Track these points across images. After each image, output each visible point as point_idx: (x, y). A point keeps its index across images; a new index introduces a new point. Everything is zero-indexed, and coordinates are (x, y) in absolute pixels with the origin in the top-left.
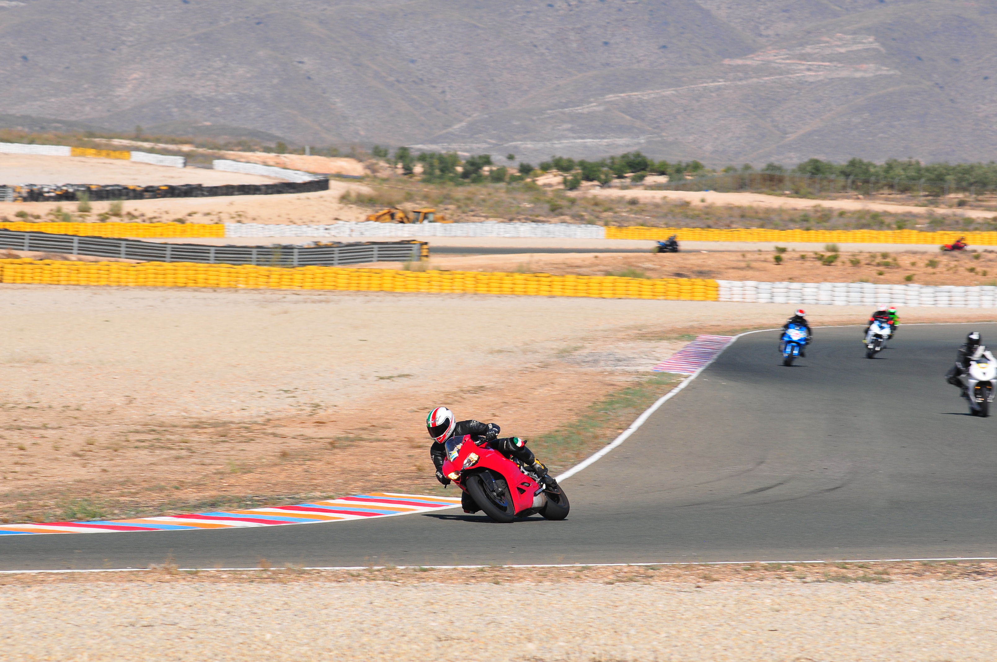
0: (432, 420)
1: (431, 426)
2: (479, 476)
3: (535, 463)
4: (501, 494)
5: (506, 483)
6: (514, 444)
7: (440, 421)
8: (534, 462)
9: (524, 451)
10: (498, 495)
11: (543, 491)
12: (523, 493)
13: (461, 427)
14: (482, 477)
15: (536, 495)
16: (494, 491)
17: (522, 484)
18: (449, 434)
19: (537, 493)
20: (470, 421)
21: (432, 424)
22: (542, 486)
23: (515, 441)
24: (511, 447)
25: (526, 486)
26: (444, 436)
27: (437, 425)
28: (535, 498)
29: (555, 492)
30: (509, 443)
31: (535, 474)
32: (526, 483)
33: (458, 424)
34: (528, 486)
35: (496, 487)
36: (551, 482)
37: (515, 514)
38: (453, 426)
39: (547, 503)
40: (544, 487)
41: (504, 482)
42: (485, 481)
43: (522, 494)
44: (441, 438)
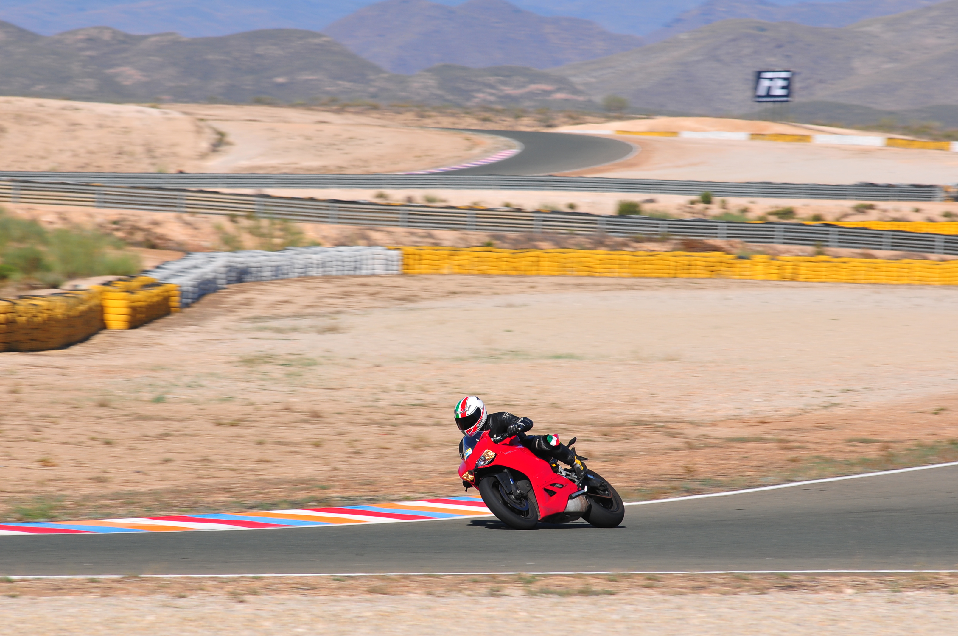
0: (461, 410)
1: (460, 417)
2: (495, 477)
3: (575, 463)
4: (522, 497)
5: (531, 484)
6: (548, 443)
7: (470, 412)
8: (574, 461)
9: (560, 450)
10: (516, 498)
11: (584, 494)
12: (553, 495)
13: (493, 420)
14: (498, 478)
15: (572, 498)
16: (512, 494)
17: (553, 485)
18: (481, 426)
19: (573, 495)
20: (501, 414)
21: (461, 414)
22: (583, 489)
23: (548, 438)
24: (544, 447)
25: (558, 487)
26: (475, 428)
27: (467, 416)
28: (570, 502)
29: (606, 495)
30: (542, 441)
31: (575, 475)
32: (557, 484)
33: (489, 417)
34: (562, 488)
35: (514, 489)
36: (599, 485)
37: (539, 519)
38: (484, 418)
39: (590, 507)
40: (586, 489)
41: (529, 483)
42: (501, 482)
43: (551, 496)
44: (471, 430)
